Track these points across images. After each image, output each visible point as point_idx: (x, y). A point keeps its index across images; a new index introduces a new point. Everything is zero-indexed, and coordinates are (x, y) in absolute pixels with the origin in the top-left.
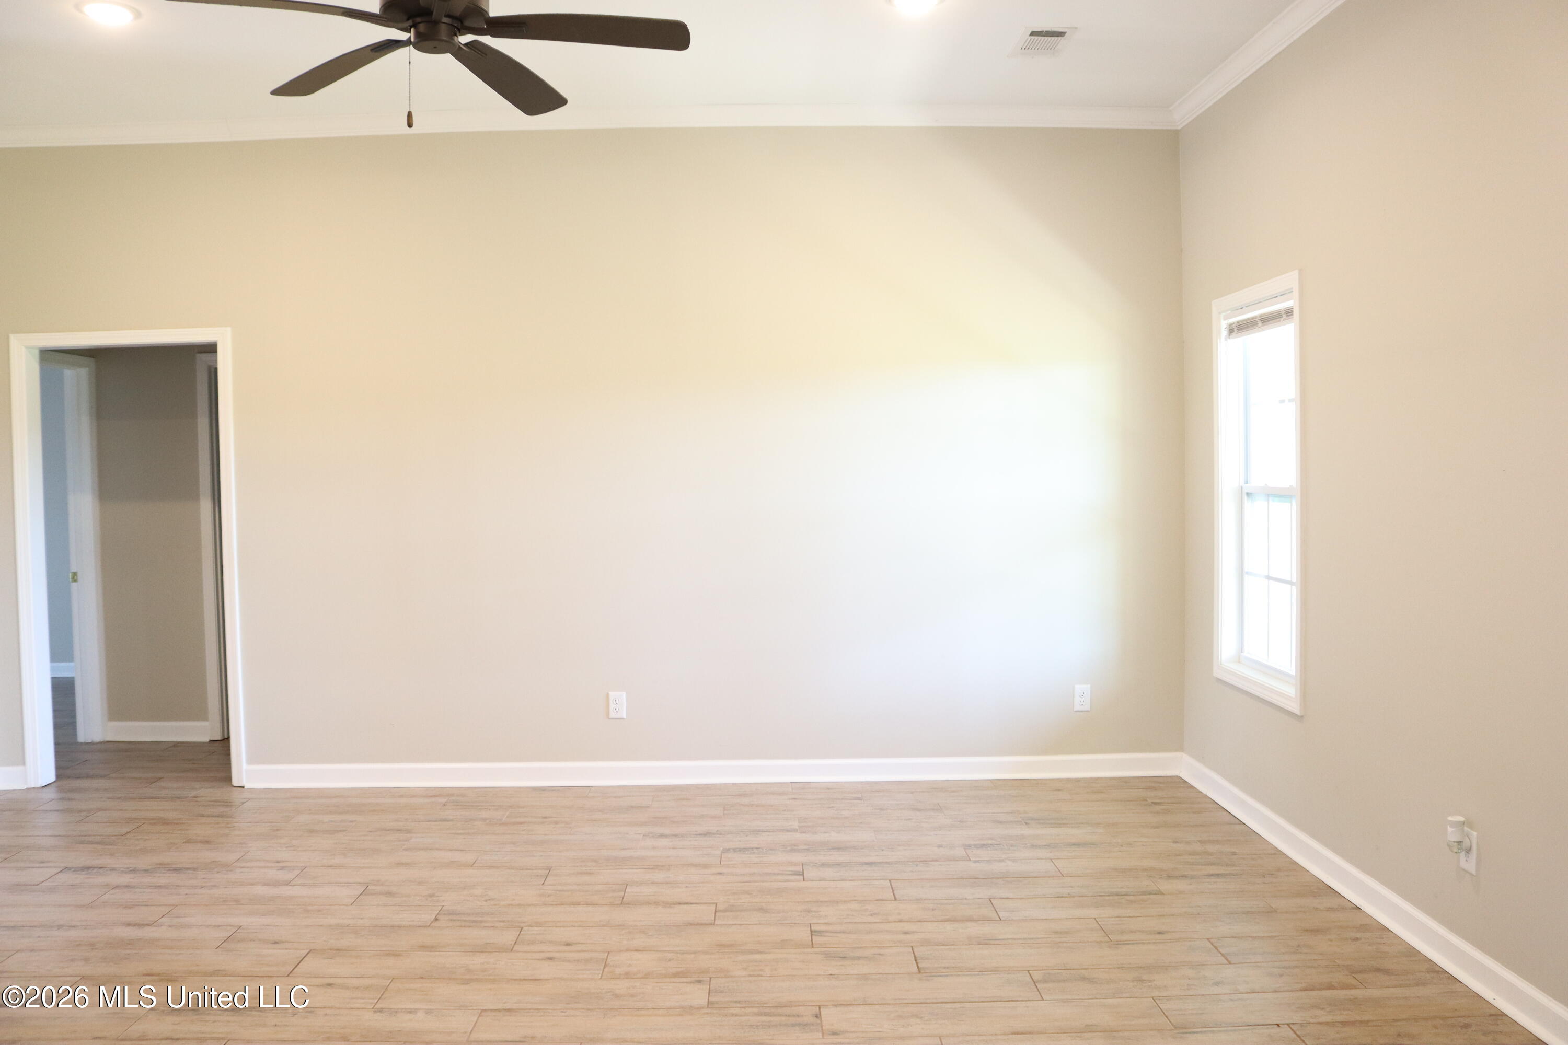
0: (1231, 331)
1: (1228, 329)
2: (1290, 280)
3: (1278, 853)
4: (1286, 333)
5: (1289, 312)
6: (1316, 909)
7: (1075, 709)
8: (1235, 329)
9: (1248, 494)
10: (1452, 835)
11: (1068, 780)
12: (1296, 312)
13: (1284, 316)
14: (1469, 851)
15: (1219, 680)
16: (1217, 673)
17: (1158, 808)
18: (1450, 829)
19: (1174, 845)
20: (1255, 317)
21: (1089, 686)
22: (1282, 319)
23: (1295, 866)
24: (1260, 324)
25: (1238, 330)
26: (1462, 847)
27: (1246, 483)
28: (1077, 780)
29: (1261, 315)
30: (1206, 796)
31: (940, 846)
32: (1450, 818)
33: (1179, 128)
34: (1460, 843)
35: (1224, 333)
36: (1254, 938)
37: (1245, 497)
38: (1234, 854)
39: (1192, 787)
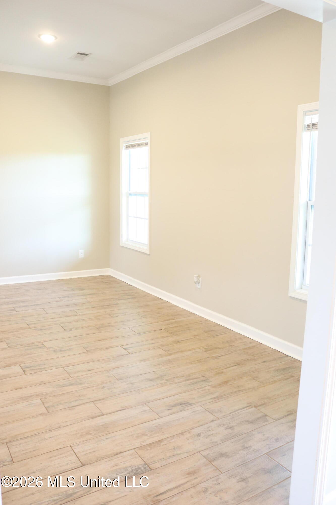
0: (126, 148)
1: (125, 147)
2: (148, 135)
3: (143, 292)
4: (145, 150)
5: (147, 144)
6: (159, 303)
7: (80, 257)
8: (128, 147)
9: (130, 194)
10: (195, 279)
11: (79, 278)
12: (149, 144)
13: (145, 145)
14: (199, 283)
15: (122, 247)
16: (121, 245)
17: (107, 283)
18: (195, 278)
19: (116, 292)
20: (135, 144)
21: (83, 250)
22: (144, 145)
23: (149, 294)
24: (136, 146)
25: (129, 147)
26: (198, 282)
27: (129, 191)
28: (81, 278)
29: (137, 144)
30: (118, 279)
31: (52, 298)
32: (195, 275)
33: (110, 86)
34: (197, 281)
35: (124, 148)
36: (147, 312)
37: (129, 195)
38: (133, 293)
39: (114, 277)
